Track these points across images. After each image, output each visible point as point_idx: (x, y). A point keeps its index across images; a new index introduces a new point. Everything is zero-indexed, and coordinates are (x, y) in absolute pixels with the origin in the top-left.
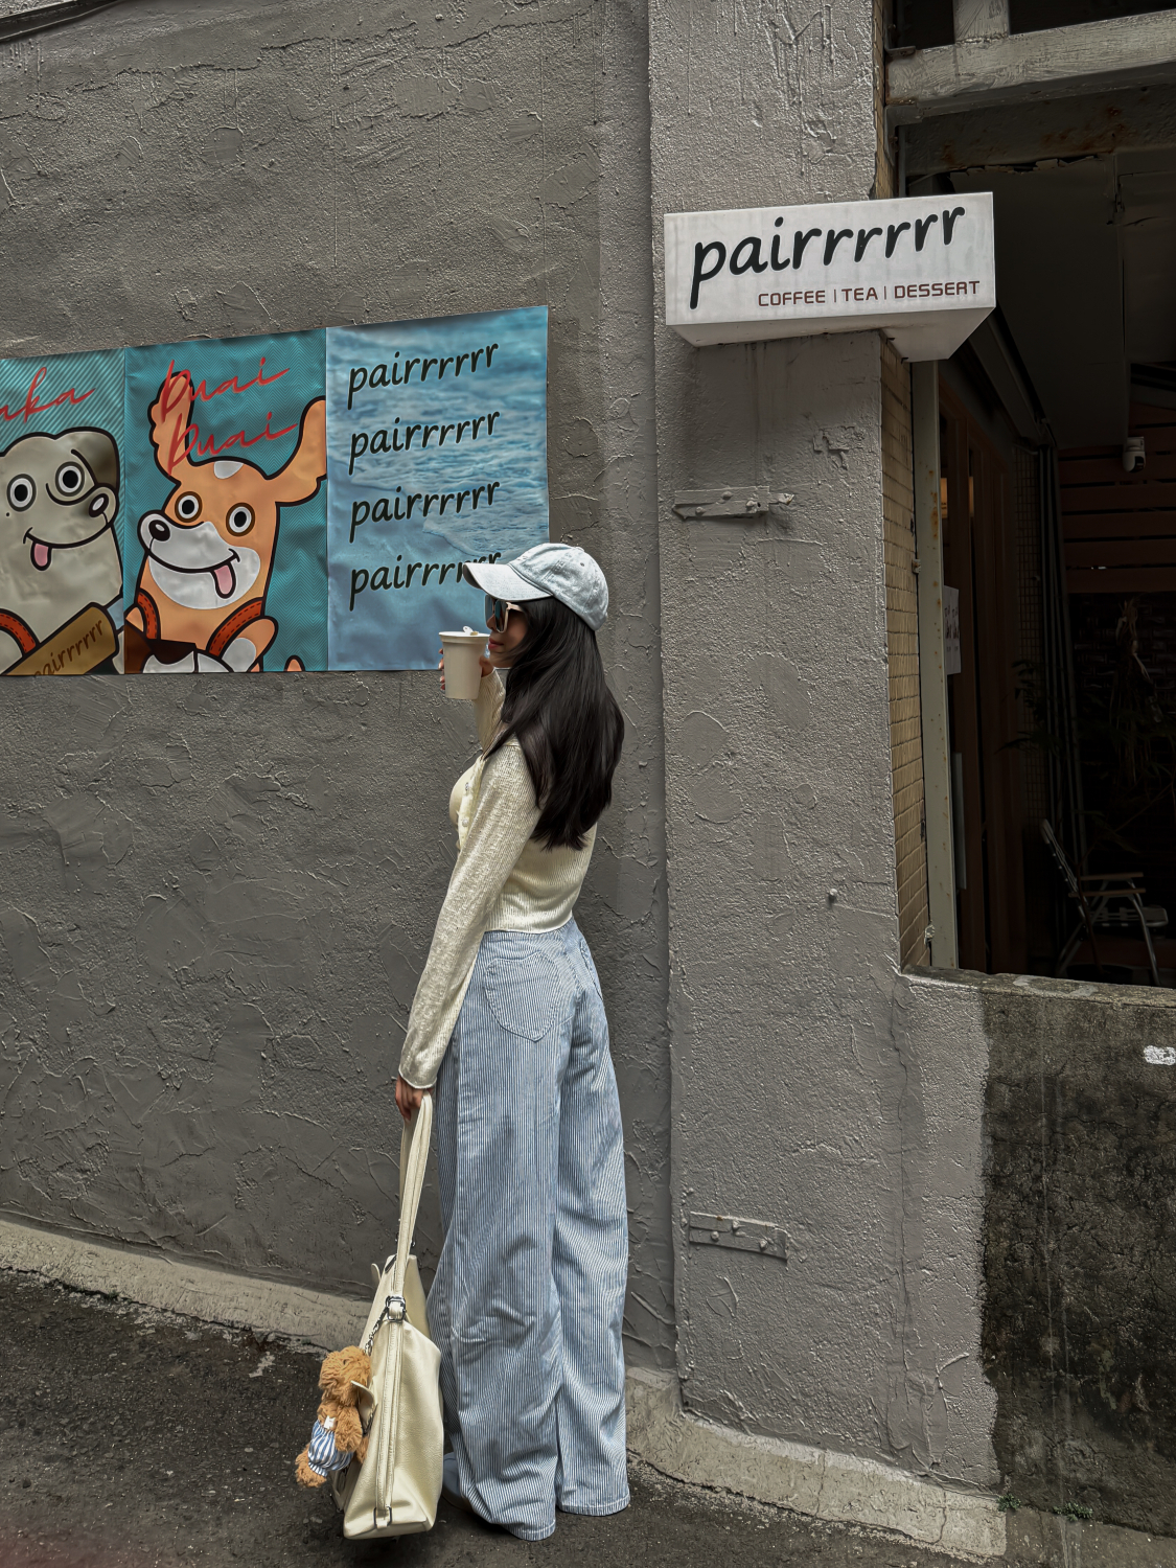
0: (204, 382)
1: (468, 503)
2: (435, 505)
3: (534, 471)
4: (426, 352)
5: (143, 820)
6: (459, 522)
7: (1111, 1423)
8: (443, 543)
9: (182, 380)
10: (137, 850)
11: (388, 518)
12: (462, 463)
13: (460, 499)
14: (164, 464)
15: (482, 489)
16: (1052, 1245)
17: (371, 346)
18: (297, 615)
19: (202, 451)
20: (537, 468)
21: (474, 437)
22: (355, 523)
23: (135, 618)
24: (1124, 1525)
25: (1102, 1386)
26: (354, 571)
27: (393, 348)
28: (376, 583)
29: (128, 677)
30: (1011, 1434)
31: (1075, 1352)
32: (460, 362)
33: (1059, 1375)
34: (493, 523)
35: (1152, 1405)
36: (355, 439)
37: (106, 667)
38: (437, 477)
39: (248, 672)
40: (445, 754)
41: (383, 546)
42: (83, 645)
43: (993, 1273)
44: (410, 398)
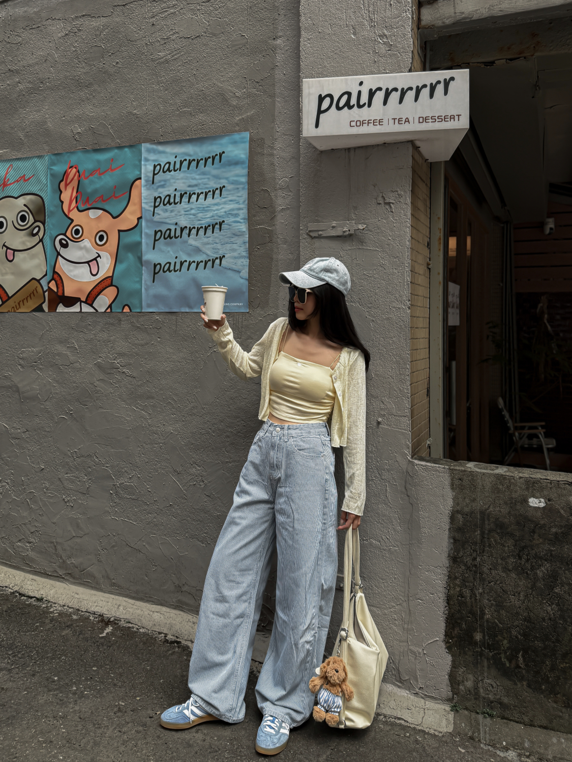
0: (85, 170)
1: (209, 231)
2: (194, 232)
3: (241, 215)
4: (190, 155)
5: (57, 381)
6: (206, 240)
7: (505, 673)
8: (198, 250)
9: (74, 170)
10: (54, 395)
11: (171, 238)
12: (207, 211)
13: (206, 229)
14: (66, 211)
15: (217, 224)
16: (481, 591)
17: (164, 152)
18: (128, 284)
19: (84, 205)
20: (243, 213)
21: (213, 198)
22: (155, 240)
23: (53, 285)
24: (511, 720)
25: (503, 656)
26: (155, 264)
27: (174, 154)
28: (165, 270)
29: (49, 313)
30: (458, 675)
31: (490, 640)
32: (206, 160)
33: (482, 650)
34: (222, 241)
35: (526, 665)
36: (155, 199)
37: (39, 309)
38: (195, 218)
39: (105, 312)
40: (197, 352)
41: (169, 252)
42: (29, 298)
43: (451, 603)
44: (182, 179)
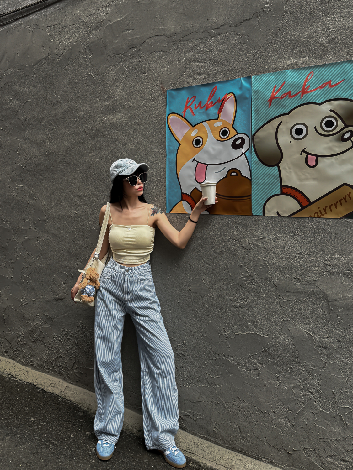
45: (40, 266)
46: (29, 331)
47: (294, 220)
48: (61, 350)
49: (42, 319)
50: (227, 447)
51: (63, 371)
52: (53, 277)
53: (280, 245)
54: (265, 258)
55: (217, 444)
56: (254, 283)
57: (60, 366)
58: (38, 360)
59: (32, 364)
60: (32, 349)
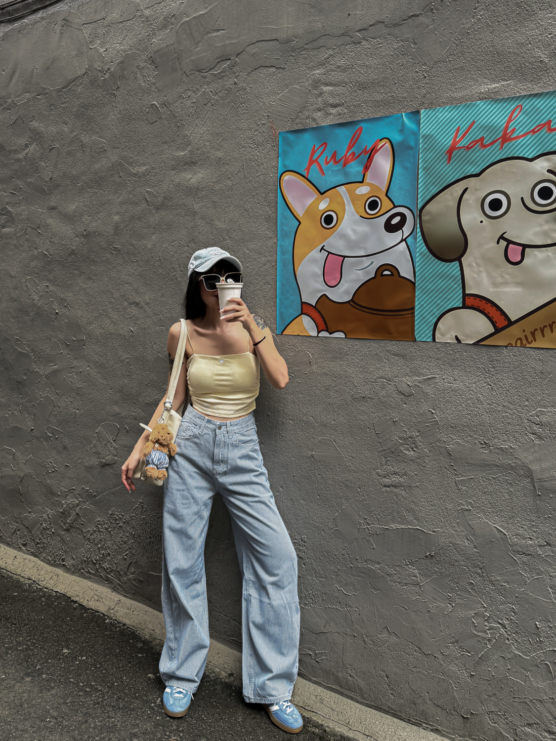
45: (75, 412)
46: (60, 513)
47: (484, 350)
48: (109, 544)
49: (79, 495)
50: (367, 704)
51: (112, 576)
52: (97, 431)
53: (459, 389)
54: (434, 410)
55: (352, 699)
56: (415, 449)
57: (108, 569)
58: (73, 558)
59: (64, 565)
60: (63, 541)
